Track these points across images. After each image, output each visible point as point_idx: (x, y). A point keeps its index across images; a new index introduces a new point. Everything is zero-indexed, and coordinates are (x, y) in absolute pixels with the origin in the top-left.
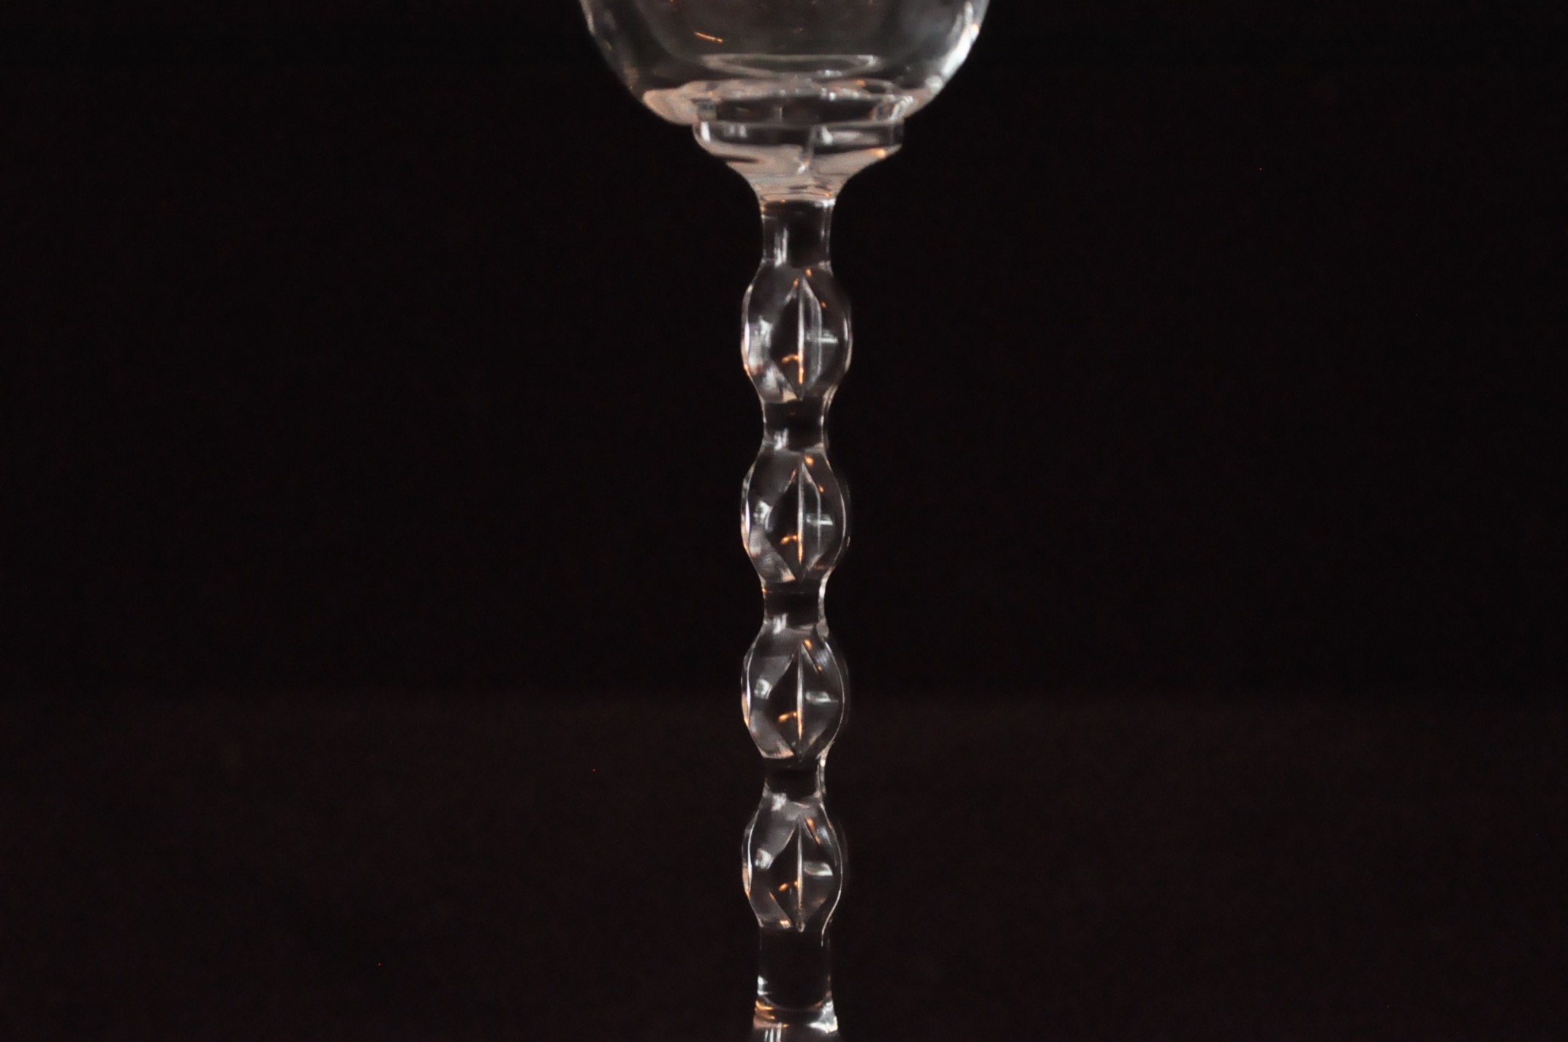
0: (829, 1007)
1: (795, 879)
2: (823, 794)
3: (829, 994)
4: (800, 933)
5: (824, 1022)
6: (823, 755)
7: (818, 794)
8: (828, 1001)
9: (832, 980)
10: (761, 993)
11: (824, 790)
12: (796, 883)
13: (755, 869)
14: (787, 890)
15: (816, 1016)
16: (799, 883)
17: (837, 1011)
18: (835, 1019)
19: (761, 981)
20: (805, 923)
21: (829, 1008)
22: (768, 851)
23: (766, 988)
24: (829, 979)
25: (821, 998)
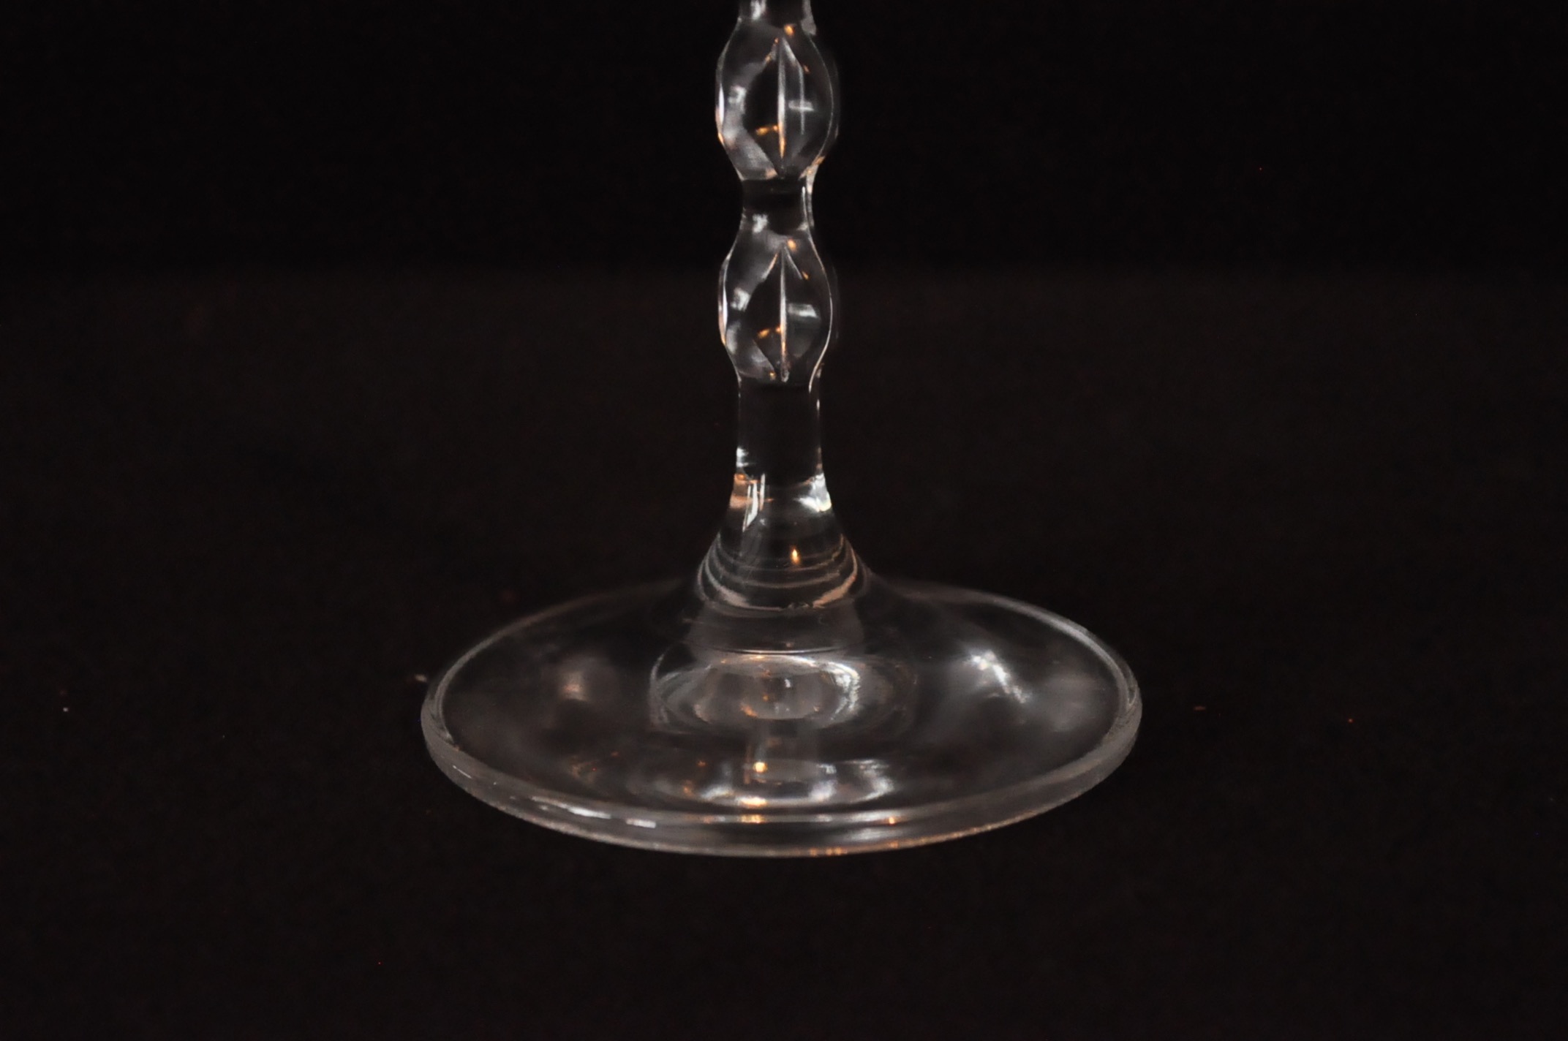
0: (821, 480)
1: (778, 323)
2: (811, 228)
3: (820, 466)
4: (784, 383)
5: (814, 497)
6: (810, 174)
7: (805, 227)
8: (819, 474)
9: (823, 453)
10: (740, 464)
11: (812, 223)
12: (778, 330)
13: (730, 310)
14: (769, 335)
15: (806, 491)
16: (782, 329)
17: (830, 486)
18: (828, 496)
19: (740, 453)
20: (789, 371)
21: (819, 482)
22: (744, 289)
23: (745, 459)
24: (819, 450)
25: (811, 473)
